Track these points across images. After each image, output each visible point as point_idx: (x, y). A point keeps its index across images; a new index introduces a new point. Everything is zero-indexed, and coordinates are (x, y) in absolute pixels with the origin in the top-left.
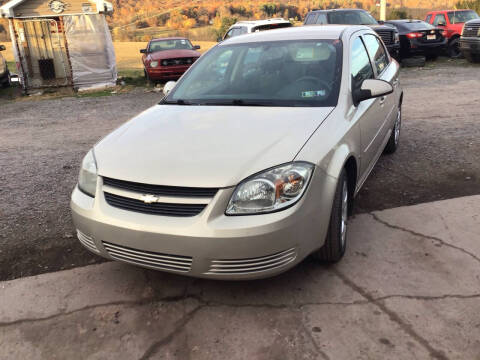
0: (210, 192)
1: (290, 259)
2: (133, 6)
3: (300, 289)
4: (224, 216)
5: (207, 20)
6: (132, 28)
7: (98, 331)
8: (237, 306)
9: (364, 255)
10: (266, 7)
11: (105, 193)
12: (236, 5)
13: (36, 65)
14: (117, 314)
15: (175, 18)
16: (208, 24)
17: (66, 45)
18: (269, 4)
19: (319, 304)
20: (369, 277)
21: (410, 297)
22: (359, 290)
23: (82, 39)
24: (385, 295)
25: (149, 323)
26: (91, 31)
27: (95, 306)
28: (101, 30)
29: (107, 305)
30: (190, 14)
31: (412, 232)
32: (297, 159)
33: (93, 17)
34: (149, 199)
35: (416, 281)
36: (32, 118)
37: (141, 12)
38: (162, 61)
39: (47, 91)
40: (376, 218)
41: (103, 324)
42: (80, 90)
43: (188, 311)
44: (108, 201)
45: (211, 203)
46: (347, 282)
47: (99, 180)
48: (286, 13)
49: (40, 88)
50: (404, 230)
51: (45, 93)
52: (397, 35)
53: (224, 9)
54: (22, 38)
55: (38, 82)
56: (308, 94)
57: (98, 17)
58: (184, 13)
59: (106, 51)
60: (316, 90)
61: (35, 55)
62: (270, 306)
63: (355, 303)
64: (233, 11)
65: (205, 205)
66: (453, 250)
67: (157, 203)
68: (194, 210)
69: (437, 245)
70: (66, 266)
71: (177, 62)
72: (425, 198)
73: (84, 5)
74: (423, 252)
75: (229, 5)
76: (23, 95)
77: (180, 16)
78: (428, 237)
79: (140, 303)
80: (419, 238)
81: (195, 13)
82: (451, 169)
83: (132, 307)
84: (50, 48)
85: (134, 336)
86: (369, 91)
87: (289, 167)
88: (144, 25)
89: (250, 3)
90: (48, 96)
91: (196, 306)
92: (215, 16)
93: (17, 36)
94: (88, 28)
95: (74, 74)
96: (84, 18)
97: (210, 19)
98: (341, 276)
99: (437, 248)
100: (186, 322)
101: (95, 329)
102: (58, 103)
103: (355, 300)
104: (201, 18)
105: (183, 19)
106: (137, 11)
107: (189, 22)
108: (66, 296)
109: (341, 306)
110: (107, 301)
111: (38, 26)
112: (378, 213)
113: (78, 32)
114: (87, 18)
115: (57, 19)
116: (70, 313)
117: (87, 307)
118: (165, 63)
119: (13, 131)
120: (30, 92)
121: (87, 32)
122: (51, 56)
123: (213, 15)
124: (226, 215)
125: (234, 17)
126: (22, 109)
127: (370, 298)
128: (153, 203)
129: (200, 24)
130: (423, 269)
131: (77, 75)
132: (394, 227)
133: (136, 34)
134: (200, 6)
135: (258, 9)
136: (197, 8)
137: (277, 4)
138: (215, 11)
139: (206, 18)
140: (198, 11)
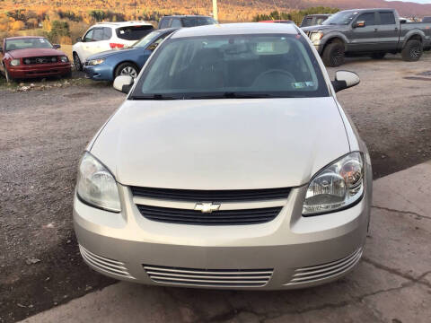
0: (283, 193)
4: (302, 218)
5: (36, 22)
8: (299, 312)
10: (94, 12)
11: (139, 206)
12: (64, 9)
15: (1, 20)
16: (38, 26)
18: (97, 11)
22: (395, 272)
30: (17, 16)
34: (206, 207)
38: (24, 59)
44: (144, 215)
45: (288, 205)
47: (125, 191)
48: (114, 18)
50: (379, 208)
53: (53, 13)
56: (298, 85)
58: (10, 14)
63: (404, 286)
64: (62, 15)
67: (218, 211)
68: (268, 215)
69: (417, 218)
71: (41, 61)
74: (412, 226)
75: (57, 9)
77: (7, 18)
80: (397, 214)
81: (22, 15)
86: (344, 82)
87: (348, 157)
89: (78, 8)
92: (44, 19)
97: (39, 21)
103: (401, 283)
104: (30, 21)
105: (10, 21)
107: (17, 24)
118: (27, 61)
123: (43, 17)
124: (303, 216)
125: (64, 21)
128: (214, 212)
129: (29, 26)
134: (27, 9)
135: (87, 15)
136: (24, 10)
137: (105, 10)
138: (44, 14)
139: (34, 21)
140: (26, 13)
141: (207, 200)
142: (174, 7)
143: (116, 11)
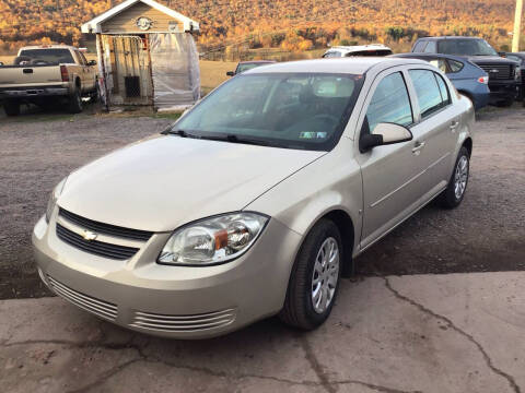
1: (225, 322)
2: (248, 25)
3: (251, 357)
4: (155, 264)
5: (324, 42)
6: (245, 48)
7: (23, 369)
8: (172, 365)
9: (348, 327)
10: (392, 30)
11: (58, 224)
12: (358, 27)
13: (122, 81)
14: (51, 354)
15: (290, 39)
16: (326, 46)
17: (150, 63)
18: (396, 27)
19: (262, 377)
20: (339, 354)
21: (371, 386)
22: (317, 368)
23: (168, 57)
24: (344, 379)
25: (75, 370)
26: (176, 50)
27: (35, 342)
28: (187, 49)
29: (47, 342)
30: (307, 35)
31: (421, 308)
32: (247, 209)
33: (179, 36)
34: (89, 235)
35: (392, 367)
36: (99, 135)
37: (256, 31)
39: (129, 109)
40: (387, 285)
41: (31, 362)
42: (160, 110)
43: (121, 362)
44: (58, 232)
45: (143, 246)
46: (309, 357)
47: (56, 210)
48: (415, 37)
49: (121, 105)
50: (413, 303)
51: (126, 110)
52: (518, 70)
53: (345, 31)
54: (107, 54)
55: (119, 99)
56: (307, 135)
57: (184, 36)
58: (301, 33)
59: (190, 72)
60: (316, 131)
61: (122, 72)
62: (207, 371)
63: (304, 383)
64: (354, 33)
65: (137, 250)
66: (459, 335)
67: (95, 241)
68: (126, 253)
69: (443, 328)
70: (37, 294)
72: (463, 267)
73: (170, 23)
74: (420, 333)
75: (350, 27)
76: (104, 111)
77: (296, 37)
78: (437, 316)
79: (81, 346)
80: (425, 315)
81: (312, 34)
82: (515, 236)
83: (70, 348)
84: (137, 66)
85: (54, 381)
86: (381, 136)
87: (238, 216)
88: (257, 45)
89: (374, 25)
90: (127, 114)
91: (132, 359)
92: (334, 38)
93: (102, 52)
94: (173, 47)
95: (156, 94)
96: (170, 37)
97: (328, 41)
98: (307, 348)
99: (441, 330)
100: (111, 376)
101: (21, 367)
102: (132, 121)
103: (306, 379)
104: (319, 40)
105: (299, 40)
106: (251, 30)
107: (305, 44)
108: (17, 327)
109: (286, 384)
110: (51, 338)
111: (127, 43)
112: (393, 279)
113: (163, 51)
114: (173, 37)
115: (142, 36)
116: (10, 345)
117: (29, 342)
119: (73, 147)
120: (111, 108)
121: (171, 50)
122: (138, 74)
123: (332, 37)
124: (158, 262)
125: (356, 40)
126: (95, 126)
127: (324, 381)
129: (317, 46)
130: (408, 354)
131: (158, 94)
132: (404, 298)
133: (248, 54)
134: (318, 27)
135: (383, 32)
136: (315, 28)
137: (405, 27)
138: (335, 33)
139: (323, 40)
140: (316, 32)
141: (91, 230)
142: (498, 21)
143: (419, 28)
